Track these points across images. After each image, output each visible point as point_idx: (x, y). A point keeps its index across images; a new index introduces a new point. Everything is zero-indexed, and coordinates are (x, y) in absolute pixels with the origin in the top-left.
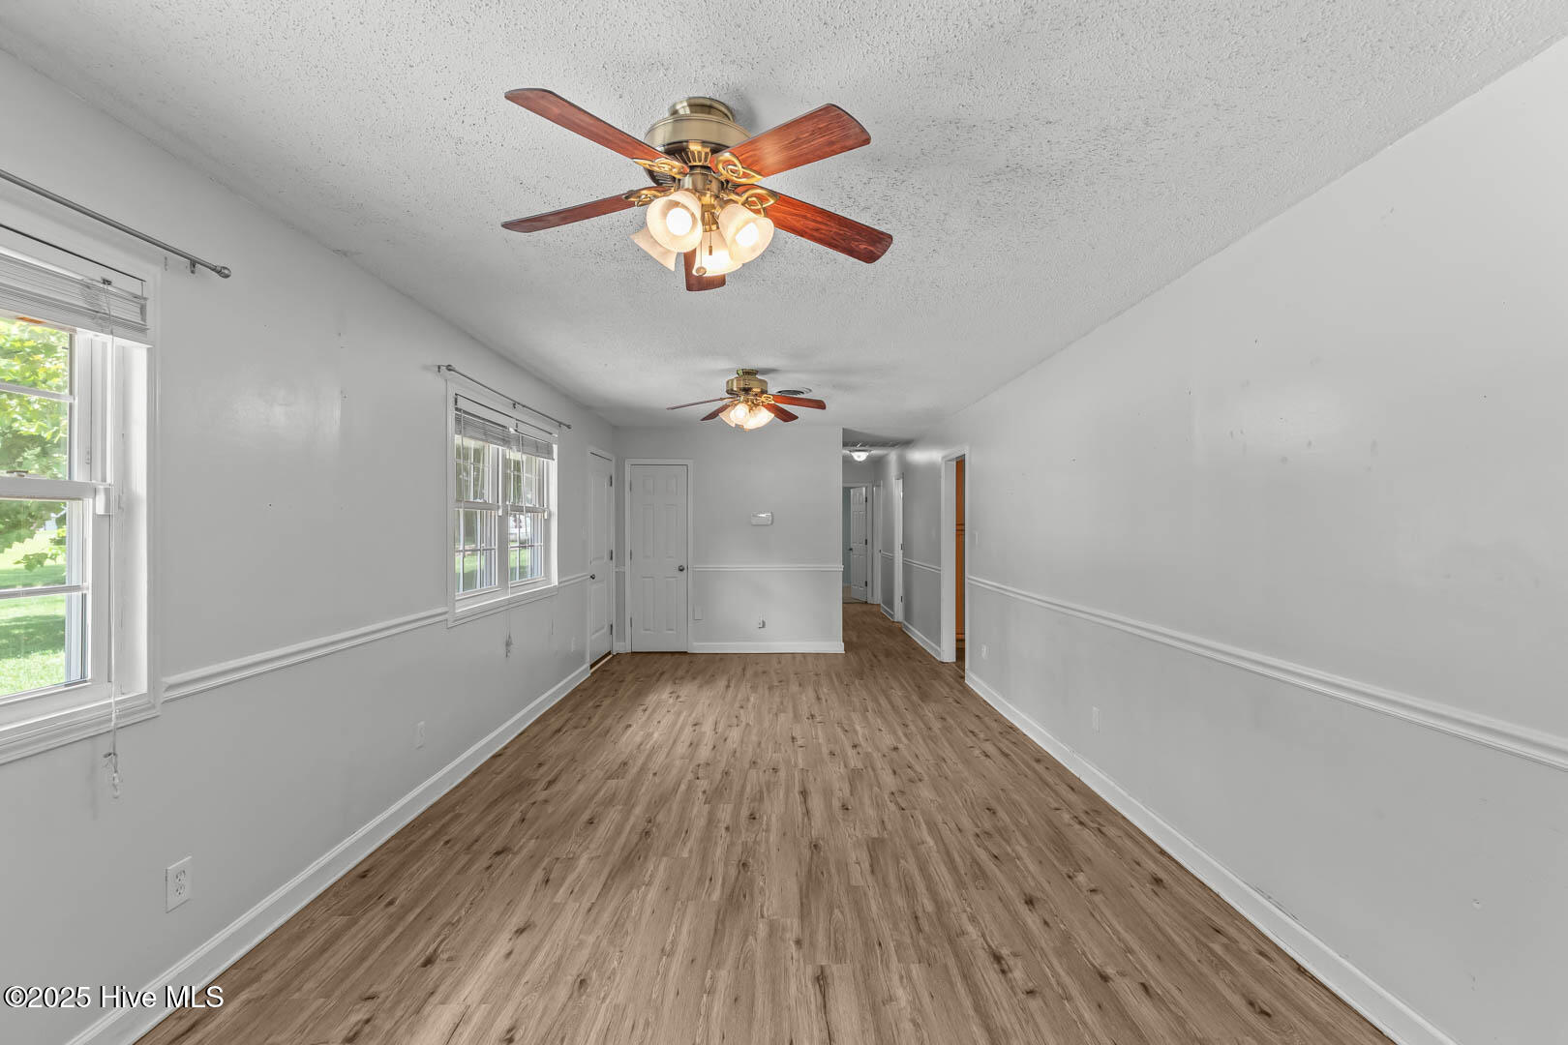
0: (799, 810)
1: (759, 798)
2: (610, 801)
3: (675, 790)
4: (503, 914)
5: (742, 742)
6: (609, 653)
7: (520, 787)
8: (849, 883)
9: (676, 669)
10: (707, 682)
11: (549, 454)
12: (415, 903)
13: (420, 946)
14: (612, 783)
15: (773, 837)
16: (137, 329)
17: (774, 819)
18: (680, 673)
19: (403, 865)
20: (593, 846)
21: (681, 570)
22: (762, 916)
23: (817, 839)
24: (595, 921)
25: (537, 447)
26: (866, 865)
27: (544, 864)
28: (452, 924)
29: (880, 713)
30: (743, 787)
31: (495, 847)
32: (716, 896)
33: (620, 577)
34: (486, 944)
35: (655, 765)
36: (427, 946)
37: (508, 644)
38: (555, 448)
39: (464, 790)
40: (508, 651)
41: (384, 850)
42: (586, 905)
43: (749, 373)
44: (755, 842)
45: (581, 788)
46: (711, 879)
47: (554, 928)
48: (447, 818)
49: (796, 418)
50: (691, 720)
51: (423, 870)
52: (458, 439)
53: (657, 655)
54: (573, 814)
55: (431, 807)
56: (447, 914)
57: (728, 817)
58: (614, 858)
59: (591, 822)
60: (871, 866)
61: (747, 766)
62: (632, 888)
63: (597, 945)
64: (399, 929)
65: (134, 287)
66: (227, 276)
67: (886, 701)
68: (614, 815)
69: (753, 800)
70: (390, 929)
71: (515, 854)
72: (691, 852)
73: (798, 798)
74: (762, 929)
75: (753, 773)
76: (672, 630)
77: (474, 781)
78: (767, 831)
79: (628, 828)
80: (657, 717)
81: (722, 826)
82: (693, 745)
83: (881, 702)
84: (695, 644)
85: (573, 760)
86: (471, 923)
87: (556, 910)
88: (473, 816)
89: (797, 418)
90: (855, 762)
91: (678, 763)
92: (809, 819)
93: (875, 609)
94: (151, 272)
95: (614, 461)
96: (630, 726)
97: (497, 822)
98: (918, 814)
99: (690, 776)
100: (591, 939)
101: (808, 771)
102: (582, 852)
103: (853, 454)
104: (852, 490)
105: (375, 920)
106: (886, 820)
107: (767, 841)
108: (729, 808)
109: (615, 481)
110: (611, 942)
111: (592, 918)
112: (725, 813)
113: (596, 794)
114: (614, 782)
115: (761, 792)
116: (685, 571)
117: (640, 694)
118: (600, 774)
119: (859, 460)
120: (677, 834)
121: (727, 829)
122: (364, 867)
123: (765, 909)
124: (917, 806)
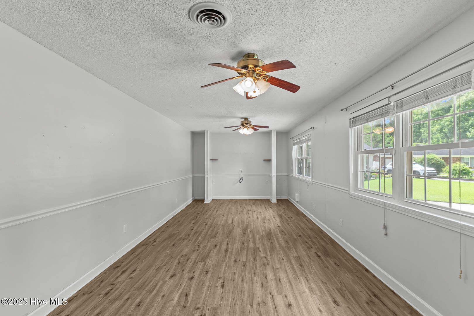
0: (229, 246)
3: (271, 253)
17: (237, 243)
22: (240, 228)
23: (227, 238)
32: (249, 230)
44: (242, 238)
46: (251, 232)
57: (250, 243)
61: (247, 264)
69: (243, 248)
72: (257, 236)
75: (245, 260)
78: (239, 240)
101: (222, 261)
107: (239, 238)
108: (250, 246)
112: (251, 245)
115: (241, 251)
121: (250, 241)
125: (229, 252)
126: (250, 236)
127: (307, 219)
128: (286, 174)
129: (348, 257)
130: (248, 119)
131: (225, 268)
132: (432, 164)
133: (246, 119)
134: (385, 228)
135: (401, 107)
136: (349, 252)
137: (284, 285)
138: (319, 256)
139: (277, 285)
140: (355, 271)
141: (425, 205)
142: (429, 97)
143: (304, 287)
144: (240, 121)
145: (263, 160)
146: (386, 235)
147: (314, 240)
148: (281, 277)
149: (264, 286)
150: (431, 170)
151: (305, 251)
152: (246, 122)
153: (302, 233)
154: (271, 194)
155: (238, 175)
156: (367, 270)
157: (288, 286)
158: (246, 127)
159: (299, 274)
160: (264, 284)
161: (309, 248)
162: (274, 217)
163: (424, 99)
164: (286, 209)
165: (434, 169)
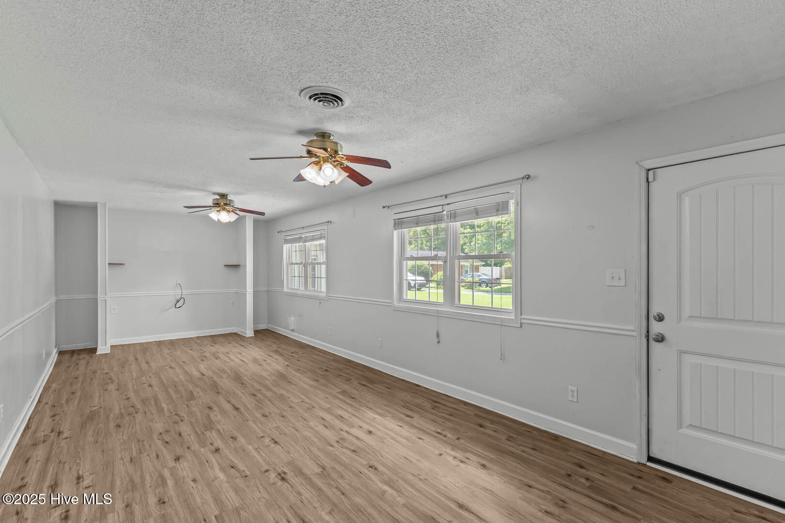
17: (244, 397)
23: (218, 396)
32: (245, 378)
44: (244, 389)
57: (265, 393)
69: (260, 400)
72: (266, 383)
73: (239, 407)
75: (277, 411)
78: (242, 393)
90: (213, 436)
92: (227, 401)
98: (168, 414)
101: (245, 421)
107: (239, 390)
112: (268, 394)
115: (260, 404)
121: (261, 390)
124: (168, 418)
125: (242, 410)
126: (255, 384)
127: (320, 350)
128: (265, 289)
129: (394, 379)
130: (227, 196)
131: (258, 427)
132: (422, 272)
133: (223, 196)
134: (438, 336)
135: (455, 217)
136: (392, 374)
137: (350, 419)
138: (365, 385)
139: (342, 421)
140: (409, 389)
141: (473, 308)
142: (479, 214)
143: (370, 414)
144: (212, 199)
145: (225, 265)
146: (438, 342)
147: (347, 371)
148: (340, 414)
149: (328, 427)
150: (421, 279)
151: (347, 384)
152: (222, 202)
153: (326, 367)
154: (243, 324)
155: (175, 294)
156: (418, 385)
157: (355, 419)
158: (224, 209)
159: (357, 406)
160: (327, 425)
161: (348, 380)
162: (269, 356)
163: (475, 215)
164: (278, 343)
165: (423, 279)
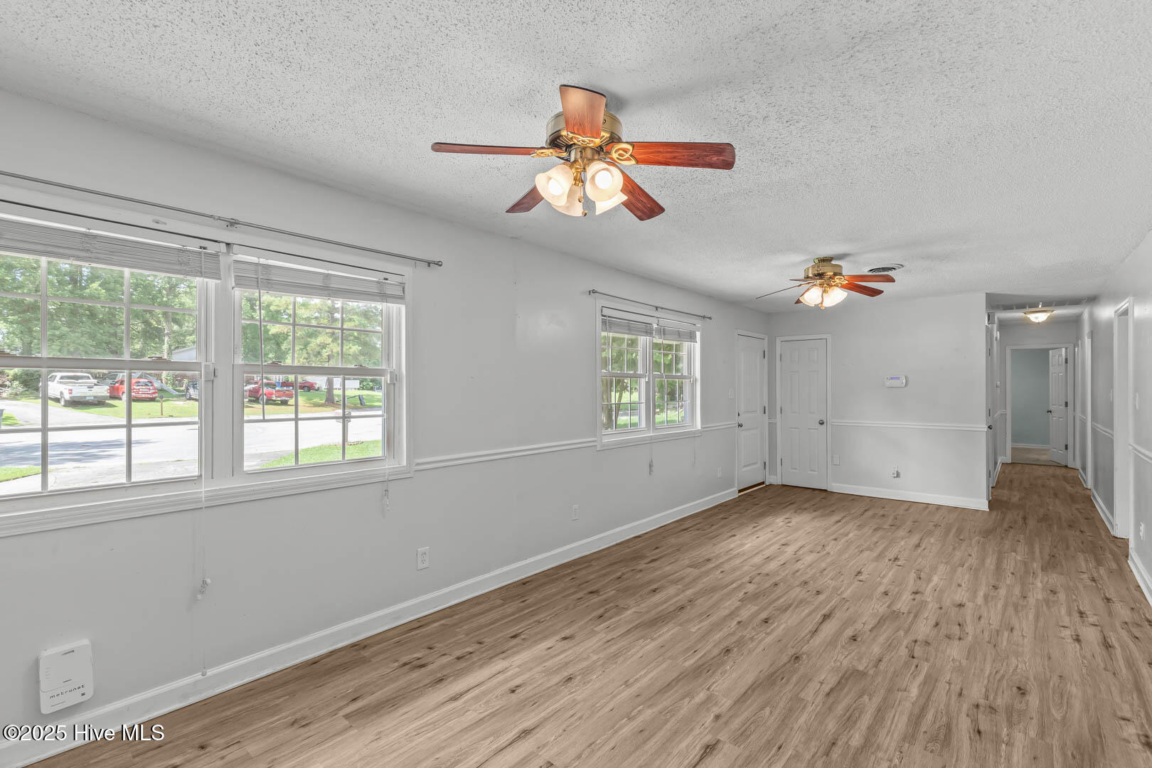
0: (810, 627)
1: (785, 609)
2: (676, 582)
3: (727, 586)
4: (566, 625)
5: (810, 565)
6: (763, 483)
7: (634, 559)
8: (798, 694)
9: (805, 503)
10: (822, 516)
11: (691, 337)
12: (535, 604)
13: (517, 628)
14: (690, 570)
15: (769, 639)
16: (399, 298)
18: (806, 505)
19: (545, 584)
20: (642, 605)
21: (822, 423)
22: (708, 689)
23: (804, 653)
24: (605, 649)
25: (679, 334)
26: (826, 688)
27: (606, 607)
28: (539, 622)
29: (975, 571)
30: (778, 598)
31: (593, 588)
33: (772, 427)
34: (545, 638)
35: (726, 567)
36: (519, 629)
37: (651, 466)
38: (698, 334)
39: (606, 552)
40: (650, 470)
41: (541, 574)
42: (609, 637)
43: (826, 260)
44: (752, 638)
45: (668, 568)
46: (695, 652)
47: (581, 644)
48: (585, 565)
49: (881, 292)
50: (783, 541)
51: (551, 589)
52: (604, 334)
53: (802, 489)
54: (650, 582)
55: (583, 557)
56: (541, 616)
57: (747, 615)
58: (646, 617)
59: (654, 591)
60: (832, 690)
61: (797, 583)
62: (642, 638)
63: (595, 662)
64: (517, 615)
65: (399, 279)
66: (441, 265)
67: (994, 562)
68: (672, 590)
70: (513, 614)
71: (599, 596)
73: (818, 617)
74: (701, 696)
76: (814, 471)
77: (614, 549)
78: (769, 633)
79: (674, 600)
80: (760, 533)
81: (739, 619)
82: (769, 559)
83: (988, 561)
84: (833, 484)
85: (678, 550)
86: (548, 624)
87: (593, 633)
88: (597, 568)
89: (883, 292)
90: (903, 604)
91: (746, 568)
92: (811, 637)
93: (1071, 474)
94: (407, 270)
95: (767, 339)
96: (734, 536)
97: (605, 575)
98: (925, 667)
99: (747, 579)
100: (595, 658)
102: (634, 606)
103: (1028, 316)
104: (1050, 352)
105: (510, 608)
106: (885, 660)
107: (761, 641)
109: (768, 355)
110: (603, 665)
111: (605, 646)
113: (673, 574)
114: (692, 569)
116: (825, 424)
117: (762, 515)
118: (687, 562)
119: (1037, 321)
120: (701, 615)
122: (526, 580)
123: (715, 685)
124: (932, 660)
